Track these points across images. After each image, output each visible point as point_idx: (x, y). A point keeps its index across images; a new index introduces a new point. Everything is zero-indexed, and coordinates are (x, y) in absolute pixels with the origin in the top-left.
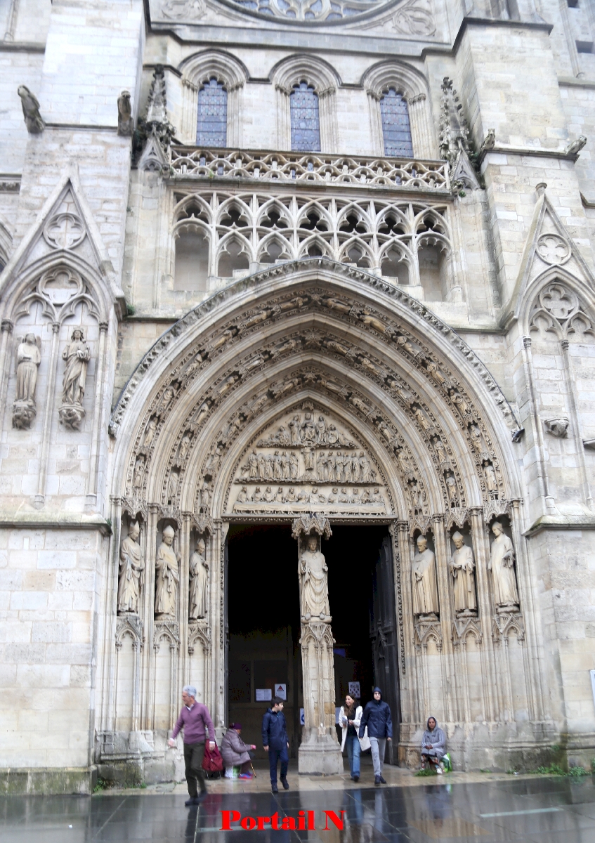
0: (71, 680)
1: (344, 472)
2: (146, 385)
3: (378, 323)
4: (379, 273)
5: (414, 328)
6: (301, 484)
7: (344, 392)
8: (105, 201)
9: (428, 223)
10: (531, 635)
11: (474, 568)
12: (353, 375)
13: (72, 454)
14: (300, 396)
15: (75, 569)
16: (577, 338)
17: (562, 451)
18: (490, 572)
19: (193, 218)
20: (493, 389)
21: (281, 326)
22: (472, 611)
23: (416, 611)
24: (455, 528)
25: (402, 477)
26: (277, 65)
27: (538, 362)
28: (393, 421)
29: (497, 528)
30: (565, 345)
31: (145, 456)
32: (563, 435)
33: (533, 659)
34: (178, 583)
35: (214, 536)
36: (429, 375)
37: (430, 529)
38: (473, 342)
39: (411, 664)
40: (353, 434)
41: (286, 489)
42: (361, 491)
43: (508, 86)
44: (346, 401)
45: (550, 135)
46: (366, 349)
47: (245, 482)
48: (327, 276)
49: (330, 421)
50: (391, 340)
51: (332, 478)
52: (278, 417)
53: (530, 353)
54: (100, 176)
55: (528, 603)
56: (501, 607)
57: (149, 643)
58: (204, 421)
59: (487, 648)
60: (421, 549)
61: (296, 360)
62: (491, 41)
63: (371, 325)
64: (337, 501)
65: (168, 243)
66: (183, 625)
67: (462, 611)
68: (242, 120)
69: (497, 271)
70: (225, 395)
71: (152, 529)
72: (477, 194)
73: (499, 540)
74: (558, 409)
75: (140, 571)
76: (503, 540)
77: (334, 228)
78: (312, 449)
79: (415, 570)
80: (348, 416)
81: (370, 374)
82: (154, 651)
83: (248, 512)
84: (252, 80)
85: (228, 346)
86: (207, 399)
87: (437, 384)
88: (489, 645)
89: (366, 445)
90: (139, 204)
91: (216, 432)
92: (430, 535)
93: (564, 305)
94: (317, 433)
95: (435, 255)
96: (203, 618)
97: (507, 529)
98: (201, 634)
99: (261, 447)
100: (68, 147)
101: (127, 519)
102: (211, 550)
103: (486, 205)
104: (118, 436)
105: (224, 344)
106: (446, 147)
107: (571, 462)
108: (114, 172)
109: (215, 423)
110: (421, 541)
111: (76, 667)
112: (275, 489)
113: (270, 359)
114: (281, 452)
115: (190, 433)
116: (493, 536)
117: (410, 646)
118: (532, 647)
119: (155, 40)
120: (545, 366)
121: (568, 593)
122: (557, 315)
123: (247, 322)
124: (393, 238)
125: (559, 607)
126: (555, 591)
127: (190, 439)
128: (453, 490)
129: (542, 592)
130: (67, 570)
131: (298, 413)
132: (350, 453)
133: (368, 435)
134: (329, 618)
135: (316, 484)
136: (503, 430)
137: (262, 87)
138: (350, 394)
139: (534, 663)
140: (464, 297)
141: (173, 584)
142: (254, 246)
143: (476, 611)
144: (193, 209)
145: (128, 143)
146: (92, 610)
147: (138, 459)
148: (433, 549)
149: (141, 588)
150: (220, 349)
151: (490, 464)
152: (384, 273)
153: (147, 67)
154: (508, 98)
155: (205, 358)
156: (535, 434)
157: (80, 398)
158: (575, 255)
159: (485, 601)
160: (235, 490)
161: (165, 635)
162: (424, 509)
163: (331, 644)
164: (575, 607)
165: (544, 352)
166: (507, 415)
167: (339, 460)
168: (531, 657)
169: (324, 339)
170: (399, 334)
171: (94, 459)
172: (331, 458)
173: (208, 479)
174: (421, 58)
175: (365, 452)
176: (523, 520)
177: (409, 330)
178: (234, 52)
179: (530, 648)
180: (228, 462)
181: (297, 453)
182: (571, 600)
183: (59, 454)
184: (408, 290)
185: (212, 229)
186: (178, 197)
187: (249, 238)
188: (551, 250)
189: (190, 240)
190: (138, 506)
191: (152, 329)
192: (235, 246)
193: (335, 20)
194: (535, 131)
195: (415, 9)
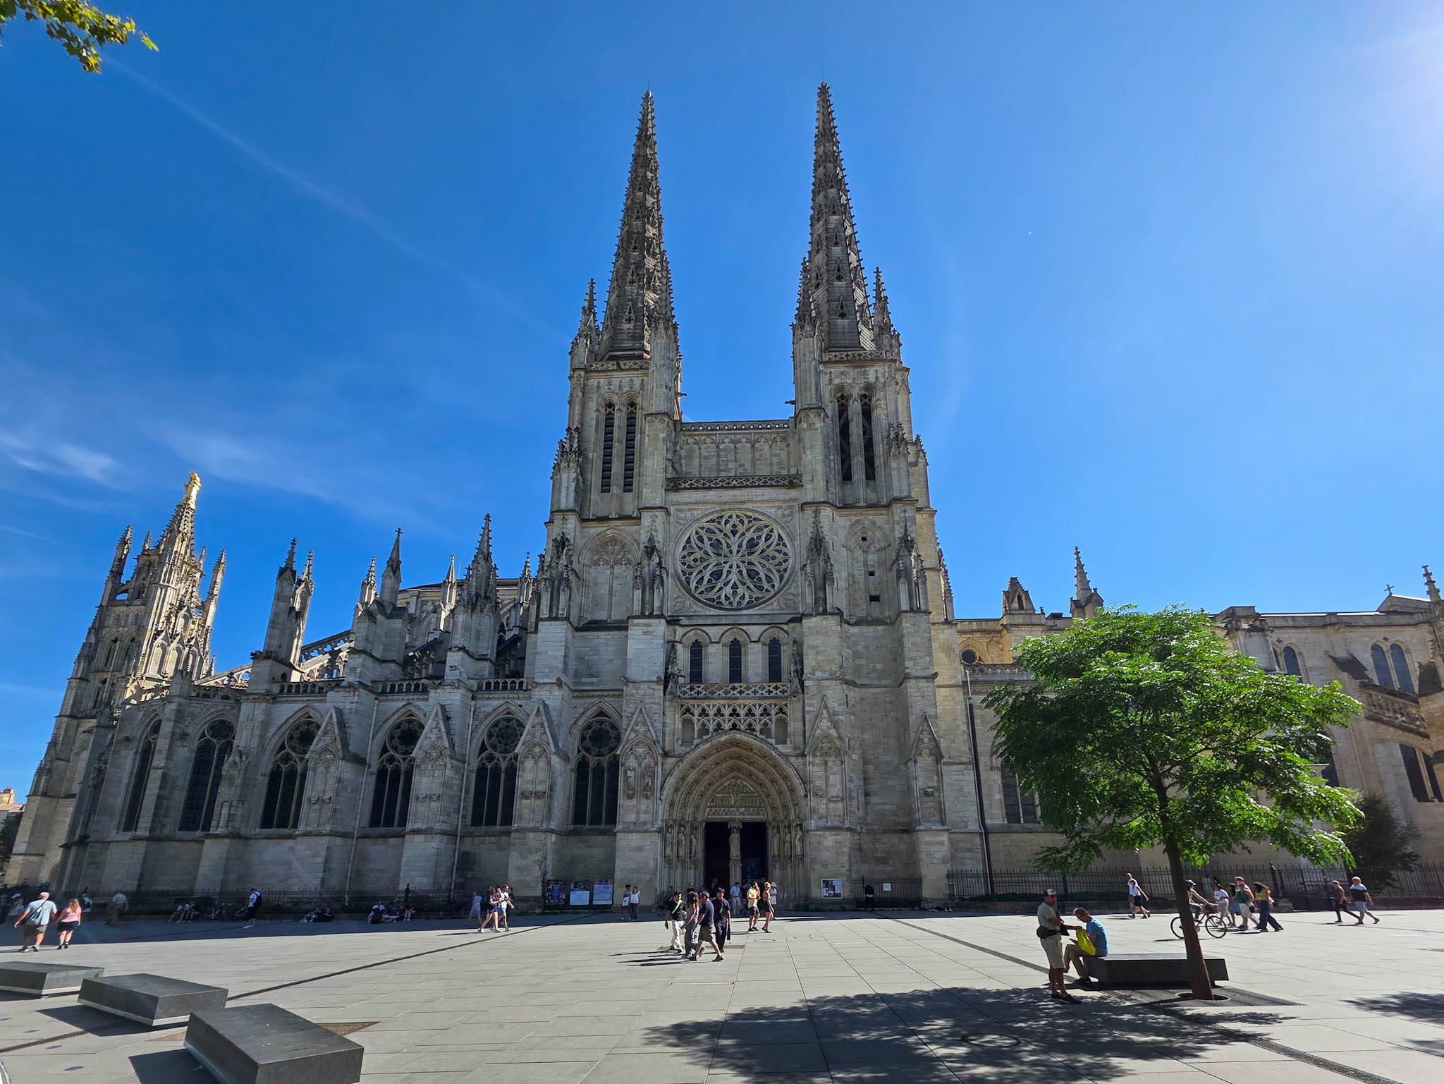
1: (749, 802)
2: (671, 781)
3: (758, 752)
4: (758, 734)
5: (771, 754)
6: (733, 807)
7: (748, 774)
8: (655, 714)
9: (780, 710)
11: (791, 841)
13: (647, 807)
14: (733, 774)
16: (832, 758)
17: (822, 802)
18: (795, 842)
19: (688, 714)
20: (799, 777)
21: (721, 754)
22: (789, 856)
23: (773, 854)
24: (785, 826)
25: (770, 805)
26: (724, 633)
27: (815, 769)
28: (767, 785)
29: (798, 828)
30: (826, 762)
32: (822, 795)
34: (685, 845)
35: (700, 827)
36: (777, 771)
37: (778, 825)
38: (793, 760)
40: (753, 788)
41: (726, 809)
42: (755, 809)
43: (818, 646)
44: (750, 776)
45: (833, 669)
46: (755, 760)
47: (711, 807)
48: (738, 737)
50: (763, 758)
51: (744, 804)
52: (724, 782)
53: (812, 764)
54: (651, 703)
55: (806, 853)
58: (694, 788)
61: (729, 763)
62: (812, 625)
63: (756, 753)
64: (746, 814)
65: (679, 725)
66: (688, 860)
67: (787, 856)
68: (708, 662)
69: (804, 731)
70: (703, 778)
71: (676, 828)
72: (800, 698)
73: (798, 832)
74: (822, 786)
75: (672, 842)
77: (742, 717)
78: (737, 794)
80: (751, 782)
81: (756, 768)
83: (712, 818)
84: (712, 642)
85: (702, 762)
86: (695, 781)
87: (780, 773)
89: (758, 792)
90: (667, 709)
91: (699, 791)
92: (778, 827)
93: (828, 745)
94: (740, 788)
95: (782, 723)
96: (695, 856)
97: (801, 830)
98: (694, 862)
99: (718, 793)
100: (639, 691)
101: (667, 826)
102: (698, 833)
103: (804, 702)
104: (663, 799)
106: (791, 675)
107: (824, 806)
108: (657, 701)
109: (699, 788)
111: (651, 874)
112: (722, 809)
113: (718, 764)
116: (797, 830)
117: (771, 867)
119: (671, 628)
120: (817, 770)
123: (709, 754)
124: (765, 718)
127: (690, 794)
128: (786, 812)
130: (646, 844)
132: (752, 795)
133: (758, 789)
134: (740, 857)
135: (738, 807)
136: (802, 793)
137: (716, 645)
138: (751, 774)
140: (791, 740)
141: (683, 846)
142: (711, 727)
143: (791, 856)
144: (688, 710)
145: (662, 687)
148: (779, 833)
149: (673, 847)
150: (700, 763)
151: (798, 805)
152: (760, 734)
153: (668, 642)
154: (816, 652)
155: (693, 768)
156: (810, 797)
157: (649, 789)
159: (793, 852)
160: (708, 810)
161: (681, 863)
162: (777, 818)
163: (740, 865)
165: (818, 765)
166: (803, 787)
167: (748, 798)
169: (740, 756)
170: (765, 756)
171: (654, 807)
172: (745, 797)
173: (697, 807)
174: (786, 623)
175: (758, 795)
177: (767, 754)
178: (704, 628)
180: (704, 800)
181: (731, 795)
183: (644, 808)
184: (769, 740)
185: (695, 719)
186: (682, 706)
187: (709, 722)
188: (825, 724)
189: (687, 723)
190: (671, 822)
191: (674, 760)
192: (704, 725)
193: (750, 605)
194: (827, 668)
195: (788, 594)
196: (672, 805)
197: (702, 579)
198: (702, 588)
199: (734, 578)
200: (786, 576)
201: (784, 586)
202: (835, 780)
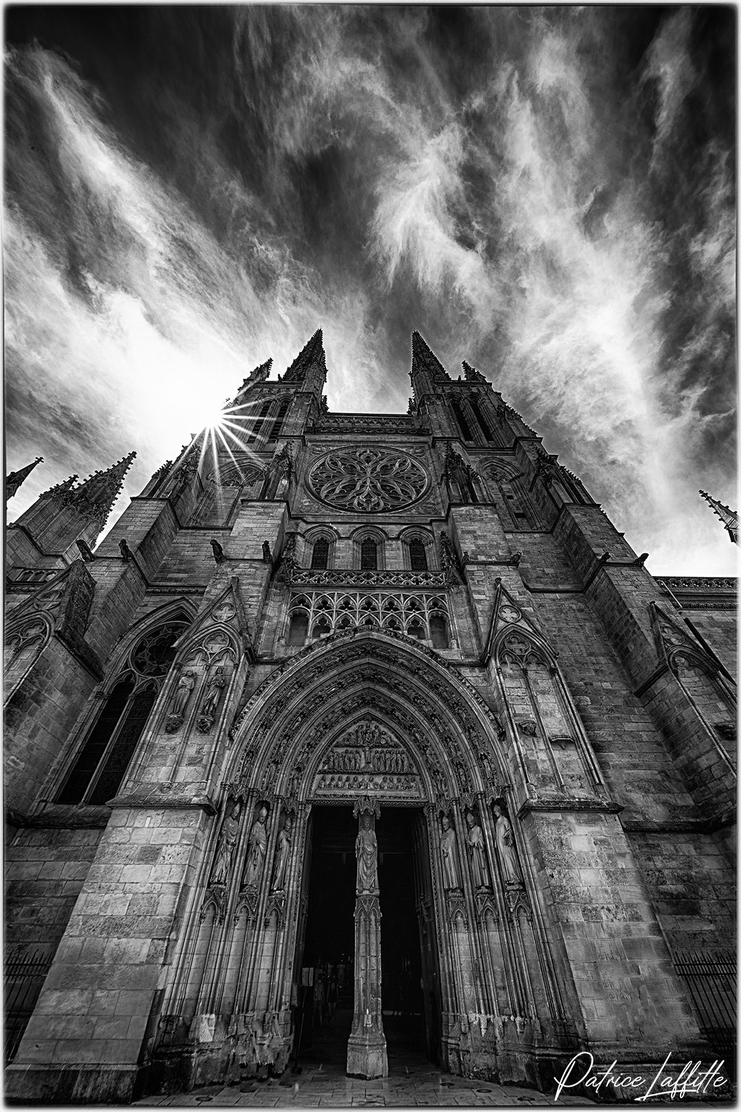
0: (148, 956)
1: (391, 765)
2: (259, 703)
3: (406, 663)
4: (405, 633)
5: (428, 665)
6: (363, 773)
7: (390, 708)
8: (251, 597)
9: (435, 604)
10: (538, 916)
11: (485, 846)
12: (394, 696)
13: (198, 752)
14: (363, 711)
15: (177, 844)
16: (533, 667)
17: (535, 747)
18: (496, 850)
19: (301, 606)
20: (481, 703)
21: (348, 665)
22: (487, 887)
23: (446, 887)
24: (467, 809)
25: (430, 769)
26: (355, 531)
27: (508, 684)
28: (421, 727)
29: (497, 808)
30: (525, 672)
31: (253, 752)
32: (534, 735)
33: (544, 943)
34: (264, 857)
35: (299, 816)
36: (439, 694)
37: (450, 811)
38: (466, 672)
39: (446, 943)
40: (397, 737)
41: (352, 777)
42: (403, 778)
43: (475, 532)
44: (390, 713)
45: (500, 554)
46: (401, 679)
47: (323, 772)
48: (375, 635)
49: (382, 728)
50: (414, 673)
51: (382, 769)
52: (349, 726)
53: (501, 678)
54: (250, 584)
55: (530, 882)
56: (509, 884)
57: (230, 915)
58: (298, 728)
59: (503, 929)
60: (446, 827)
61: (359, 687)
62: (463, 513)
63: (402, 663)
64: (386, 788)
65: (286, 619)
66: (264, 896)
67: (480, 888)
68: (335, 557)
69: (477, 629)
70: (314, 710)
71: (250, 810)
72: (462, 587)
73: (499, 820)
74: (528, 716)
75: (233, 845)
76: (502, 820)
77: (380, 609)
78: (370, 748)
79: (442, 848)
80: (393, 725)
81: (404, 695)
82: (233, 922)
83: (325, 796)
84: (340, 538)
85: (316, 679)
86: (301, 713)
87: (444, 700)
88: (505, 925)
89: (405, 745)
90: (271, 598)
91: (306, 736)
92: (451, 815)
93: (521, 646)
94: (374, 737)
95: (440, 621)
96: (281, 890)
98: (277, 906)
99: (337, 746)
100: (236, 569)
102: (296, 828)
103: (468, 592)
104: (235, 738)
105: (313, 677)
106: (444, 564)
107: (543, 756)
108: (259, 582)
109: (307, 731)
110: (445, 820)
111: (156, 941)
112: (345, 777)
113: (341, 686)
114: (350, 749)
115: (288, 737)
116: (495, 818)
117: (444, 922)
118: (541, 929)
119: (292, 522)
120: (513, 687)
121: (559, 873)
122: (518, 652)
123: (327, 664)
124: (414, 614)
125: (555, 887)
126: (549, 872)
127: (288, 741)
128: (463, 778)
129: (539, 871)
130: (171, 845)
131: (362, 723)
132: (395, 750)
133: (406, 737)
134: (377, 892)
135: (372, 774)
136: (491, 732)
137: (346, 541)
138: (393, 710)
139: (545, 947)
140: (458, 644)
141: (259, 857)
142: (334, 621)
143: (491, 887)
144: (302, 601)
145: (269, 568)
146: (182, 882)
147: (248, 755)
148: (454, 829)
149: (233, 861)
150: (311, 680)
151: (486, 757)
152: (409, 634)
153: (287, 532)
154: (475, 538)
155: (299, 686)
156: (512, 734)
157: (212, 711)
158: (525, 616)
159: (496, 879)
160: (318, 777)
161: (245, 907)
162: (446, 794)
163: (379, 918)
164: (567, 888)
165: (512, 677)
166: (492, 720)
167: (388, 756)
168: (541, 941)
169: (376, 674)
170: (419, 669)
171: (212, 754)
172: (383, 755)
173: (299, 770)
174: (429, 524)
175: (405, 750)
176: (515, 802)
177: (425, 666)
178: (333, 525)
179: (539, 930)
180: (313, 758)
181: (360, 750)
182: (564, 880)
183: (191, 751)
184: (424, 642)
185: (311, 611)
186: (294, 595)
187: (331, 616)
188: (509, 615)
189: (298, 619)
190: (241, 791)
191: (268, 668)
192: (323, 620)
193: (384, 511)
194: (492, 553)
195: (427, 504)
196: (251, 753)
197: (334, 490)
198: (333, 496)
199: (367, 489)
200: (423, 491)
201: (420, 498)
202: (549, 703)
